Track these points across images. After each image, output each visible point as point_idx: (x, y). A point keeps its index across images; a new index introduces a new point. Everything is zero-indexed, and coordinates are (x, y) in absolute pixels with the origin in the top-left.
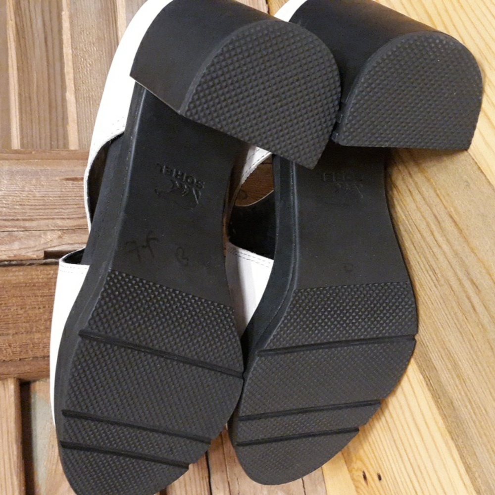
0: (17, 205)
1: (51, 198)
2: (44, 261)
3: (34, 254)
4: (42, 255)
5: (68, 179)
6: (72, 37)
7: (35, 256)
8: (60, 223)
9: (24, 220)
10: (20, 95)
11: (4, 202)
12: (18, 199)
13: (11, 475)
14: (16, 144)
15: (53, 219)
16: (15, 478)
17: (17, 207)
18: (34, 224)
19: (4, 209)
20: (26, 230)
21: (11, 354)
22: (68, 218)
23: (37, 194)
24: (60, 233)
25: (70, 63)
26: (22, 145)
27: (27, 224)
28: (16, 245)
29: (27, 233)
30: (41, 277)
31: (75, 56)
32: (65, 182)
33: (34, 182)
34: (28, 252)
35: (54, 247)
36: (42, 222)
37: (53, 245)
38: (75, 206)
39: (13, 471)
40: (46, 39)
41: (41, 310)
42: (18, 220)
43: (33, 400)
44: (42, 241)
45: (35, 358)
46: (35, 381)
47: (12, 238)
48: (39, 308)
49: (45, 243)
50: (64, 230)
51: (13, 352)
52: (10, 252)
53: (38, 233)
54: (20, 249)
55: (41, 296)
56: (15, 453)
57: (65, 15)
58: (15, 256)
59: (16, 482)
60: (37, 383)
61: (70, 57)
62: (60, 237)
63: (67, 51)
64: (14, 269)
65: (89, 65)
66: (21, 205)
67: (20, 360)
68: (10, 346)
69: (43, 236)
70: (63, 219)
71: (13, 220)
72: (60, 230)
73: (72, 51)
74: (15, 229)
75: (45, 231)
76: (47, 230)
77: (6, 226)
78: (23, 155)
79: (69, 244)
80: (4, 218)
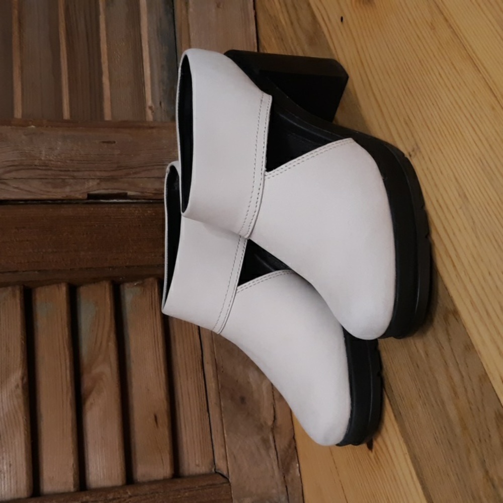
0: (68, 160)
1: (92, 156)
2: (86, 201)
3: (80, 195)
4: (86, 196)
5: (104, 142)
6: (107, 34)
7: (80, 197)
8: (98, 174)
9: (73, 171)
10: (69, 78)
11: (59, 158)
12: (69, 155)
13: (64, 347)
14: (66, 115)
15: (94, 171)
16: (66, 349)
18: (80, 174)
19: (59, 163)
20: (74, 178)
21: (64, 265)
22: (104, 171)
23: (82, 153)
24: (98, 181)
25: (106, 56)
26: (71, 116)
27: (76, 174)
28: (68, 189)
29: (75, 180)
30: (84, 212)
31: (109, 49)
32: (102, 144)
33: (80, 143)
34: (76, 194)
35: (95, 191)
36: (86, 173)
37: (94, 189)
38: (109, 162)
39: (66, 346)
40: (87, 35)
41: (85, 236)
42: (69, 171)
43: (78, 299)
44: (86, 186)
45: (81, 269)
46: (80, 286)
47: (64, 184)
48: (84, 234)
49: (88, 188)
50: (102, 179)
52: (63, 194)
53: (83, 181)
54: (71, 191)
55: (85, 226)
56: (67, 333)
57: (102, 18)
58: (67, 196)
59: (67, 353)
60: (81, 288)
61: (106, 50)
62: (98, 184)
63: (103, 46)
64: (65, 206)
65: (119, 57)
66: (71, 160)
67: (71, 269)
68: (63, 260)
69: (86, 183)
70: (101, 171)
71: (65, 171)
72: (98, 179)
73: (107, 46)
74: (67, 177)
75: (88, 179)
76: (89, 179)
77: (61, 175)
78: (72, 124)
79: (104, 189)
80: (60, 169)
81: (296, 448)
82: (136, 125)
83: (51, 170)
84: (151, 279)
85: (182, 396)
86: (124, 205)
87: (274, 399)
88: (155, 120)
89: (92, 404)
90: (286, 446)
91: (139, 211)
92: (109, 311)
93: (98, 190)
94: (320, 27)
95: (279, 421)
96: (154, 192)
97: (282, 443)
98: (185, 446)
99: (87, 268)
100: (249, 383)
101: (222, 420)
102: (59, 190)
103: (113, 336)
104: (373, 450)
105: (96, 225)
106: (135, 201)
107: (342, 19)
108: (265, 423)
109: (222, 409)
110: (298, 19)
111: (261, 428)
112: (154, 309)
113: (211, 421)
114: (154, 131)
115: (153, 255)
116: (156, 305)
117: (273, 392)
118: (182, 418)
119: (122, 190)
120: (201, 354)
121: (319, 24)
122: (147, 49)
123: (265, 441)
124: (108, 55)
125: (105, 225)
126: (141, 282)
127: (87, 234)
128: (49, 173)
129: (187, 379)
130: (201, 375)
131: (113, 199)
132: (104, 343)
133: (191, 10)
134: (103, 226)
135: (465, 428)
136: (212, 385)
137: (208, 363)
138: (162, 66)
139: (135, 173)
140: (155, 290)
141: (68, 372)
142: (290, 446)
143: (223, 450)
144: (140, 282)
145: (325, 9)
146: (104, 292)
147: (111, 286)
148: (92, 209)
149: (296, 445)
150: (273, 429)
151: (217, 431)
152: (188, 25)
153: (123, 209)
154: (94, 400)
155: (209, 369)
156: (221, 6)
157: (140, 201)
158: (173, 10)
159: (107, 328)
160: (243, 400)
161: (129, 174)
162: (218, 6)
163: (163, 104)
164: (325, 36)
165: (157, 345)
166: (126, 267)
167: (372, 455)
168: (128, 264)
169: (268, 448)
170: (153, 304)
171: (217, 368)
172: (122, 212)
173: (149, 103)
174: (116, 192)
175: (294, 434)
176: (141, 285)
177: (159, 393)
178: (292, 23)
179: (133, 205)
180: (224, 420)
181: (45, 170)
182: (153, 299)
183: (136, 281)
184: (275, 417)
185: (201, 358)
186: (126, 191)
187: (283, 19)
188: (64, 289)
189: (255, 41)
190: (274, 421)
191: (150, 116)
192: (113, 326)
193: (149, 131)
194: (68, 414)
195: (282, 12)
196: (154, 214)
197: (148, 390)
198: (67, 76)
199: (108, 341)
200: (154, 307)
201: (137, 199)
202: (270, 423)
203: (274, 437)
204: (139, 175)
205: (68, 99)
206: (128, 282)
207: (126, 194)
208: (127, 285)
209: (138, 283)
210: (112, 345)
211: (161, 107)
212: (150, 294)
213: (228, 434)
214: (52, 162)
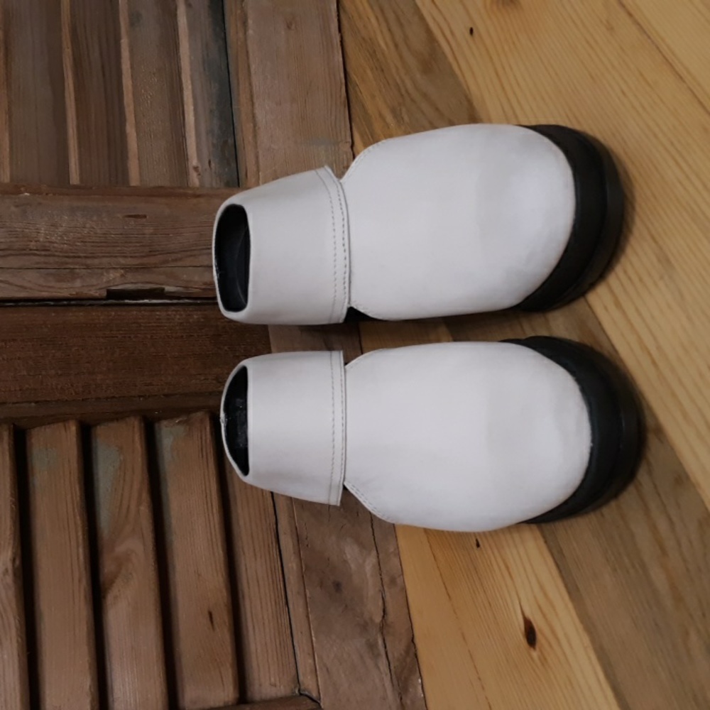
0: (78, 242)
1: (112, 236)
2: (104, 302)
3: (96, 292)
4: (104, 294)
5: (130, 216)
6: (132, 67)
7: (97, 295)
8: (122, 261)
9: (86, 257)
10: (78, 127)
11: (65, 238)
12: (79, 235)
14: (75, 178)
15: (116, 257)
16: (78, 518)
17: (79, 244)
18: (96, 261)
19: (66, 246)
20: (88, 267)
21: (74, 394)
22: (131, 257)
23: (99, 231)
24: (122, 271)
25: (131, 95)
26: (81, 180)
27: (89, 262)
28: (78, 283)
29: (89, 271)
30: (102, 317)
31: (135, 86)
32: (127, 219)
33: (95, 218)
34: (90, 290)
35: (117, 285)
36: (105, 260)
37: (116, 284)
38: (138, 245)
39: (77, 512)
40: (103, 67)
41: (103, 352)
42: (79, 257)
43: (94, 445)
44: (105, 279)
45: (98, 399)
46: (96, 425)
47: (73, 275)
48: (101, 349)
49: (108, 282)
50: (128, 269)
51: (75, 392)
52: (71, 290)
53: (100, 271)
54: (83, 286)
55: (102, 337)
56: (78, 493)
57: (124, 42)
58: (77, 294)
59: (79, 522)
60: (98, 427)
61: (130, 88)
62: (122, 276)
63: (127, 82)
64: (74, 309)
65: (149, 97)
66: (82, 242)
67: (83, 400)
68: (72, 386)
69: (105, 274)
70: (125, 257)
71: (75, 257)
72: (123, 269)
73: (133, 82)
74: (77, 267)
75: (108, 270)
76: (110, 268)
77: (67, 263)
78: (83, 190)
79: (132, 283)
80: (66, 255)
81: (416, 656)
82: (177, 192)
83: (54, 256)
84: (199, 414)
85: (248, 583)
86: (159, 308)
87: (383, 586)
88: (202, 185)
89: (116, 597)
90: (403, 652)
91: (181, 315)
92: (140, 460)
93: (122, 284)
94: (439, 46)
95: (391, 617)
96: (203, 287)
97: (397, 649)
98: (253, 656)
99: (107, 398)
100: (345, 562)
101: (308, 617)
102: (64, 285)
103: (145, 496)
104: (537, 647)
105: (120, 336)
106: (175, 301)
107: (471, 31)
108: (371, 619)
109: (308, 599)
110: (406, 38)
111: (364, 627)
112: (205, 457)
113: (292, 619)
114: (202, 200)
115: (203, 378)
116: (208, 451)
117: (381, 575)
118: (249, 615)
119: (157, 284)
120: (274, 521)
121: (437, 42)
122: (190, 87)
123: (372, 646)
124: (134, 95)
125: (132, 336)
126: (185, 418)
127: (106, 348)
128: (51, 259)
129: (256, 559)
130: (275, 552)
131: (143, 299)
132: (133, 507)
133: (250, 32)
134: (130, 337)
135: (678, 599)
136: (291, 565)
137: (285, 534)
138: (211, 111)
139: (176, 260)
140: (205, 429)
141: (81, 550)
142: (407, 652)
143: (311, 661)
144: (183, 418)
145: (445, 19)
146: (132, 433)
147: (143, 425)
148: (113, 313)
149: (416, 651)
150: (383, 627)
151: (301, 633)
152: (247, 52)
153: (158, 313)
154: (119, 591)
155: (287, 542)
156: (293, 27)
157: (181, 301)
158: (225, 33)
159: (136, 486)
160: (337, 586)
161: (166, 262)
162: (289, 27)
163: (213, 165)
164: (446, 57)
165: (210, 508)
166: (164, 395)
167: (535, 654)
168: (166, 391)
169: (376, 656)
170: (204, 450)
171: (298, 541)
172: (157, 317)
173: (194, 161)
174: (148, 287)
175: (413, 635)
176: (186, 422)
177: (215, 580)
178: (396, 46)
179: (173, 308)
180: (310, 616)
181: (45, 255)
182: (204, 442)
183: (178, 417)
184: (384, 611)
185: (275, 526)
186: (163, 286)
187: (382, 41)
188: (73, 428)
189: (342, 75)
190: (383, 617)
191: (195, 180)
192: (146, 481)
193: (195, 201)
194: (82, 611)
195: (382, 32)
196: (202, 320)
197: (199, 575)
198: (75, 123)
199: (139, 504)
200: (204, 454)
201: (179, 298)
202: (378, 619)
203: (384, 640)
204: (179, 264)
205: (77, 157)
206: (166, 419)
207: (163, 289)
208: (164, 423)
209: (181, 419)
210: (145, 510)
211: (211, 168)
212: (199, 434)
213: (316, 638)
214: (55, 245)
